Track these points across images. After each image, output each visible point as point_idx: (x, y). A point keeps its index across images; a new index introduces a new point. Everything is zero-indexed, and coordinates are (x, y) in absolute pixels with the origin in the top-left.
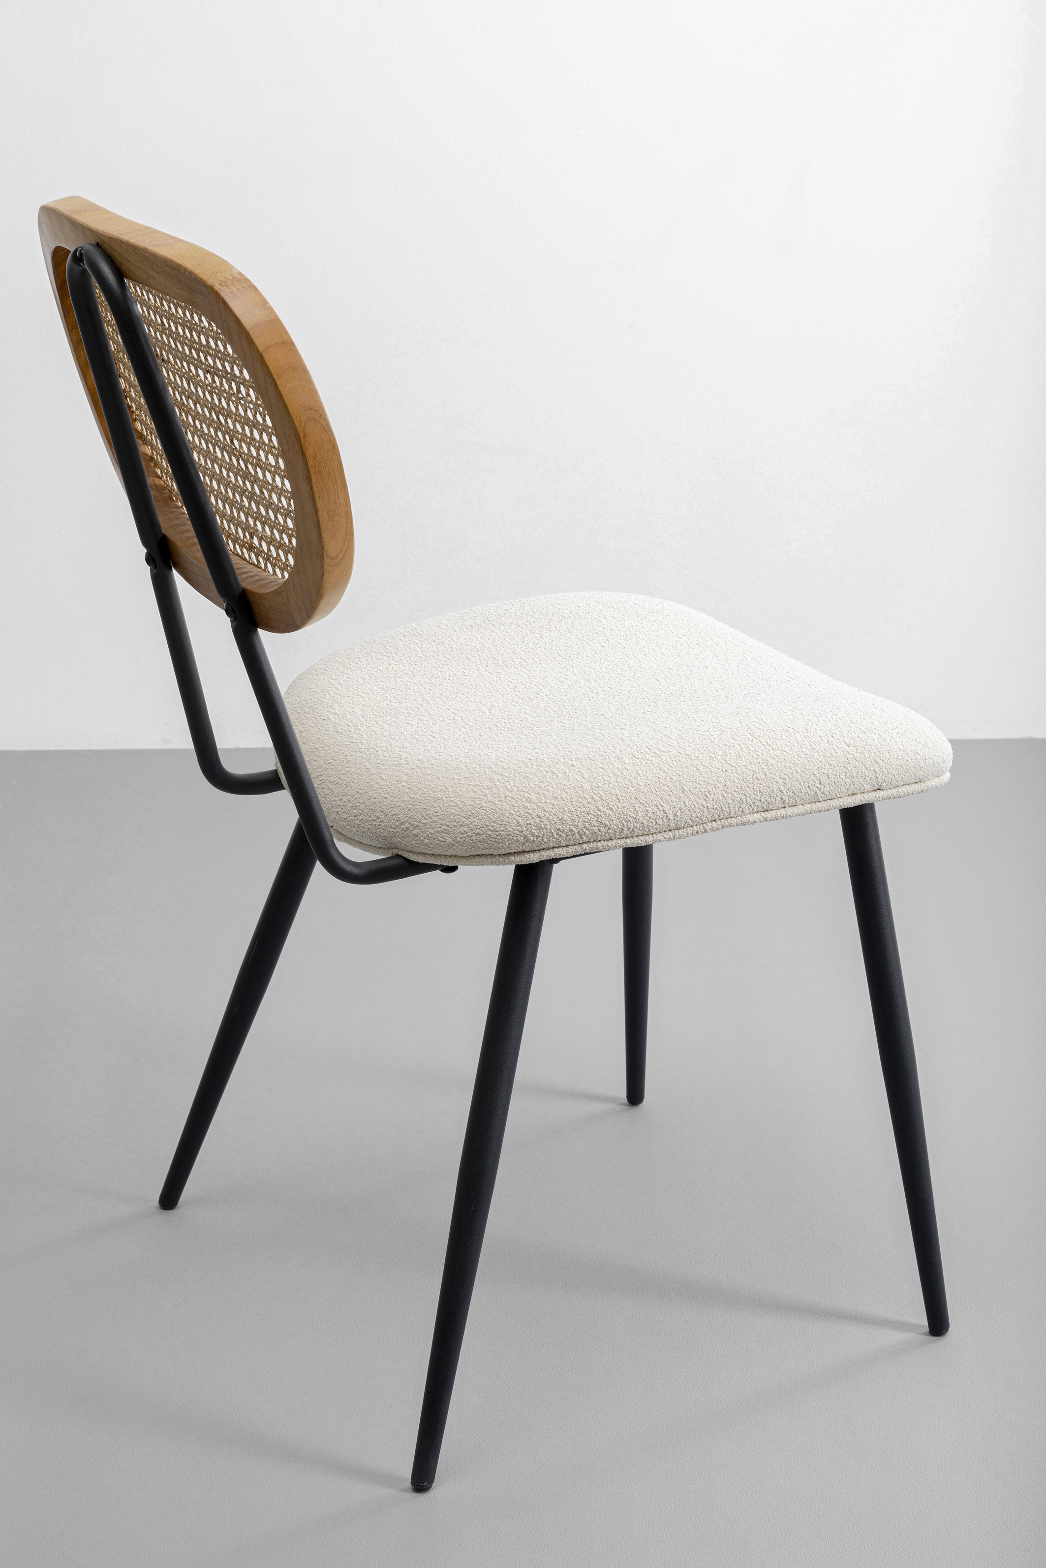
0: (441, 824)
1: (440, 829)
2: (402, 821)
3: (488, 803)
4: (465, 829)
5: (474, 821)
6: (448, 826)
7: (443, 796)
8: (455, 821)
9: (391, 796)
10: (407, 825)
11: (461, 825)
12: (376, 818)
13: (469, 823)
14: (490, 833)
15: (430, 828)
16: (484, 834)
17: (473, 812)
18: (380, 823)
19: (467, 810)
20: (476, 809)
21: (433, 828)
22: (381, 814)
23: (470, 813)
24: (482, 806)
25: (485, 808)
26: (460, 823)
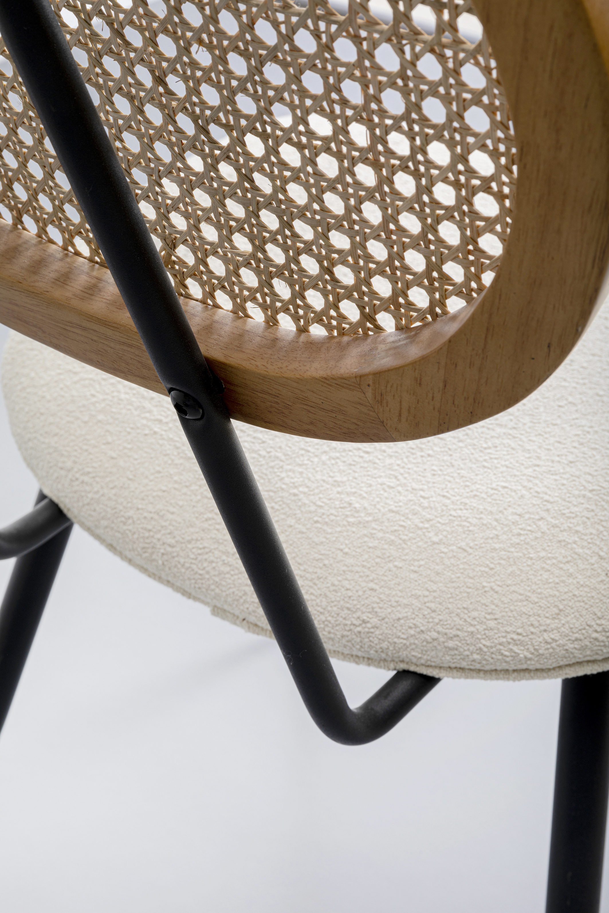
0: (506, 632)
1: (504, 640)
2: (422, 628)
3: (581, 589)
4: (553, 636)
5: (568, 622)
6: (518, 634)
7: (493, 584)
8: (532, 625)
9: (382, 587)
10: (434, 635)
11: (545, 631)
12: (361, 622)
13: (560, 626)
14: (595, 635)
15: (484, 639)
16: (585, 638)
17: (561, 607)
18: (372, 630)
19: (549, 605)
20: (565, 602)
21: (488, 638)
22: (370, 616)
23: (556, 610)
24: (574, 595)
25: (579, 599)
26: (542, 628)
